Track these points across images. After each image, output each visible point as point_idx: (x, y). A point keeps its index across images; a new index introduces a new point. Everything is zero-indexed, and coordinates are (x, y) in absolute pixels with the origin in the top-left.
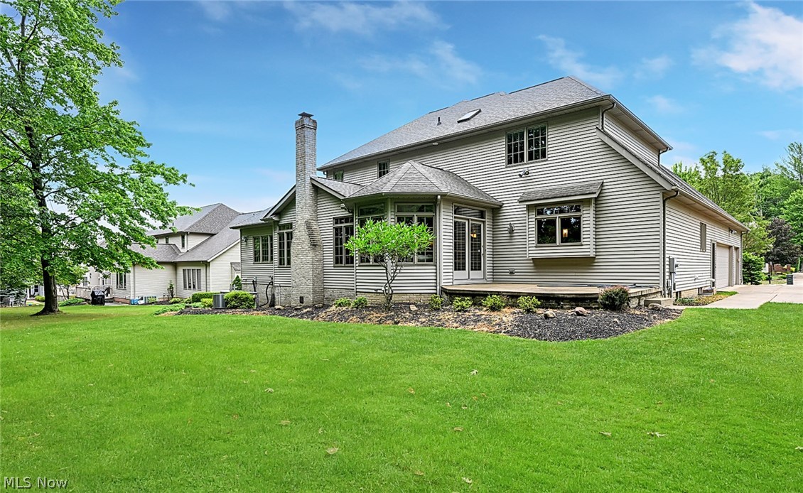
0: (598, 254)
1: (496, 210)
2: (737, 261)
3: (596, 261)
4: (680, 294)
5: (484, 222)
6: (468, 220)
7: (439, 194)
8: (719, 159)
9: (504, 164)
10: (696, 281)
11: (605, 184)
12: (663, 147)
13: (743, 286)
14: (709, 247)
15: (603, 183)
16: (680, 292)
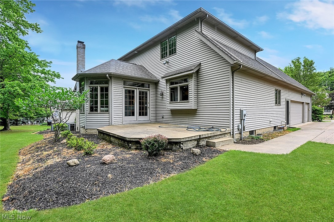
0: (198, 107)
1: (156, 84)
2: (309, 110)
3: (198, 111)
4: (255, 131)
5: (149, 90)
6: (136, 89)
7: (108, 73)
8: (302, 61)
9: (160, 59)
10: (271, 123)
11: (202, 65)
12: (258, 49)
13: (312, 122)
14: (283, 103)
15: (200, 64)
16: (255, 130)
